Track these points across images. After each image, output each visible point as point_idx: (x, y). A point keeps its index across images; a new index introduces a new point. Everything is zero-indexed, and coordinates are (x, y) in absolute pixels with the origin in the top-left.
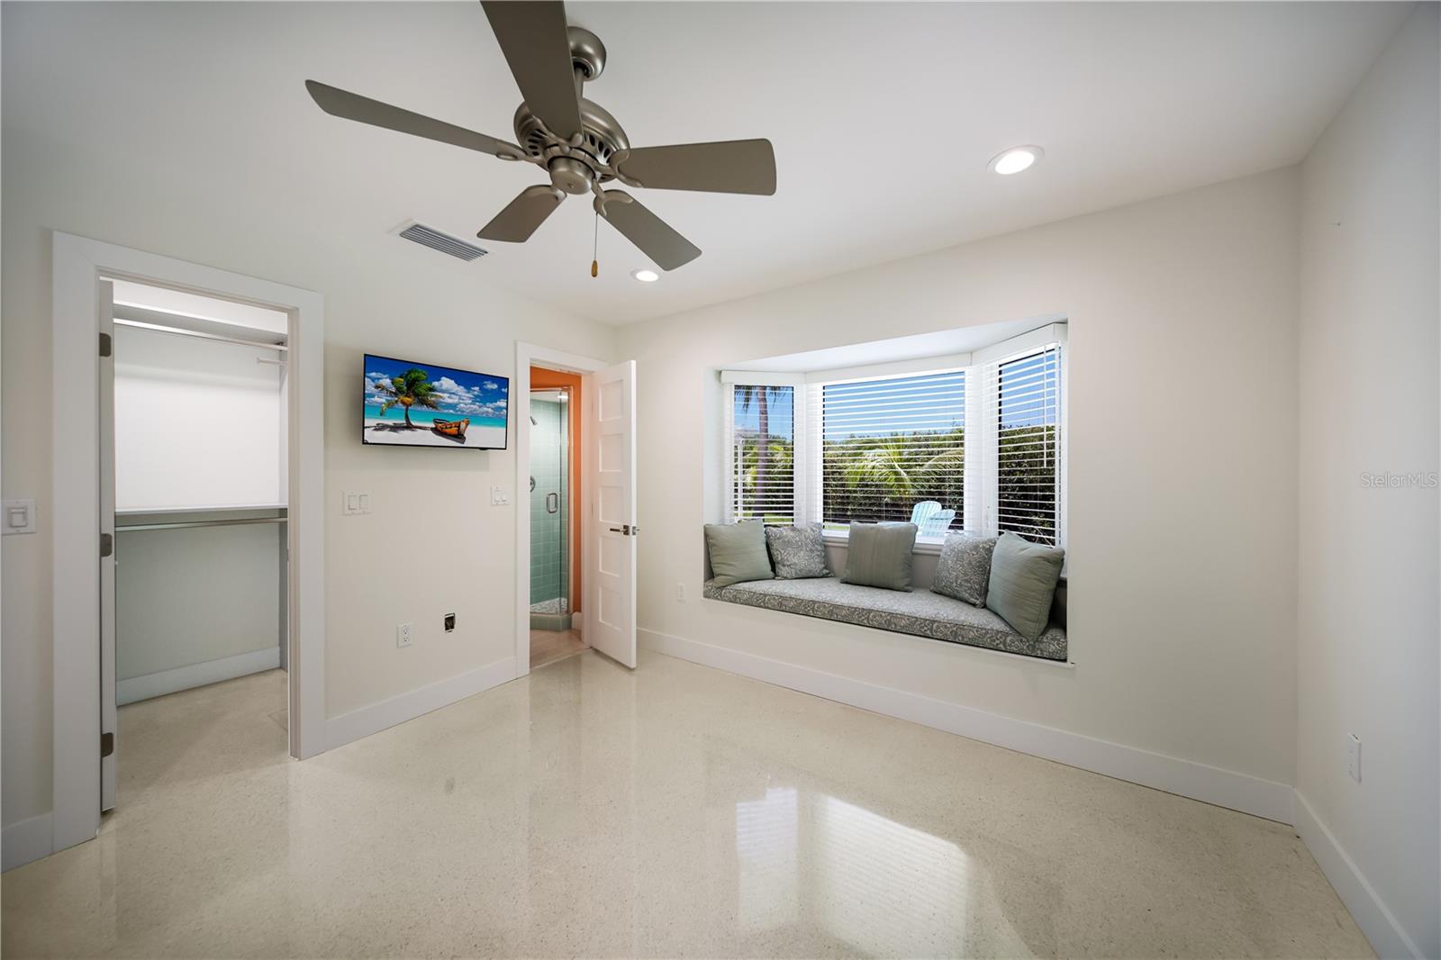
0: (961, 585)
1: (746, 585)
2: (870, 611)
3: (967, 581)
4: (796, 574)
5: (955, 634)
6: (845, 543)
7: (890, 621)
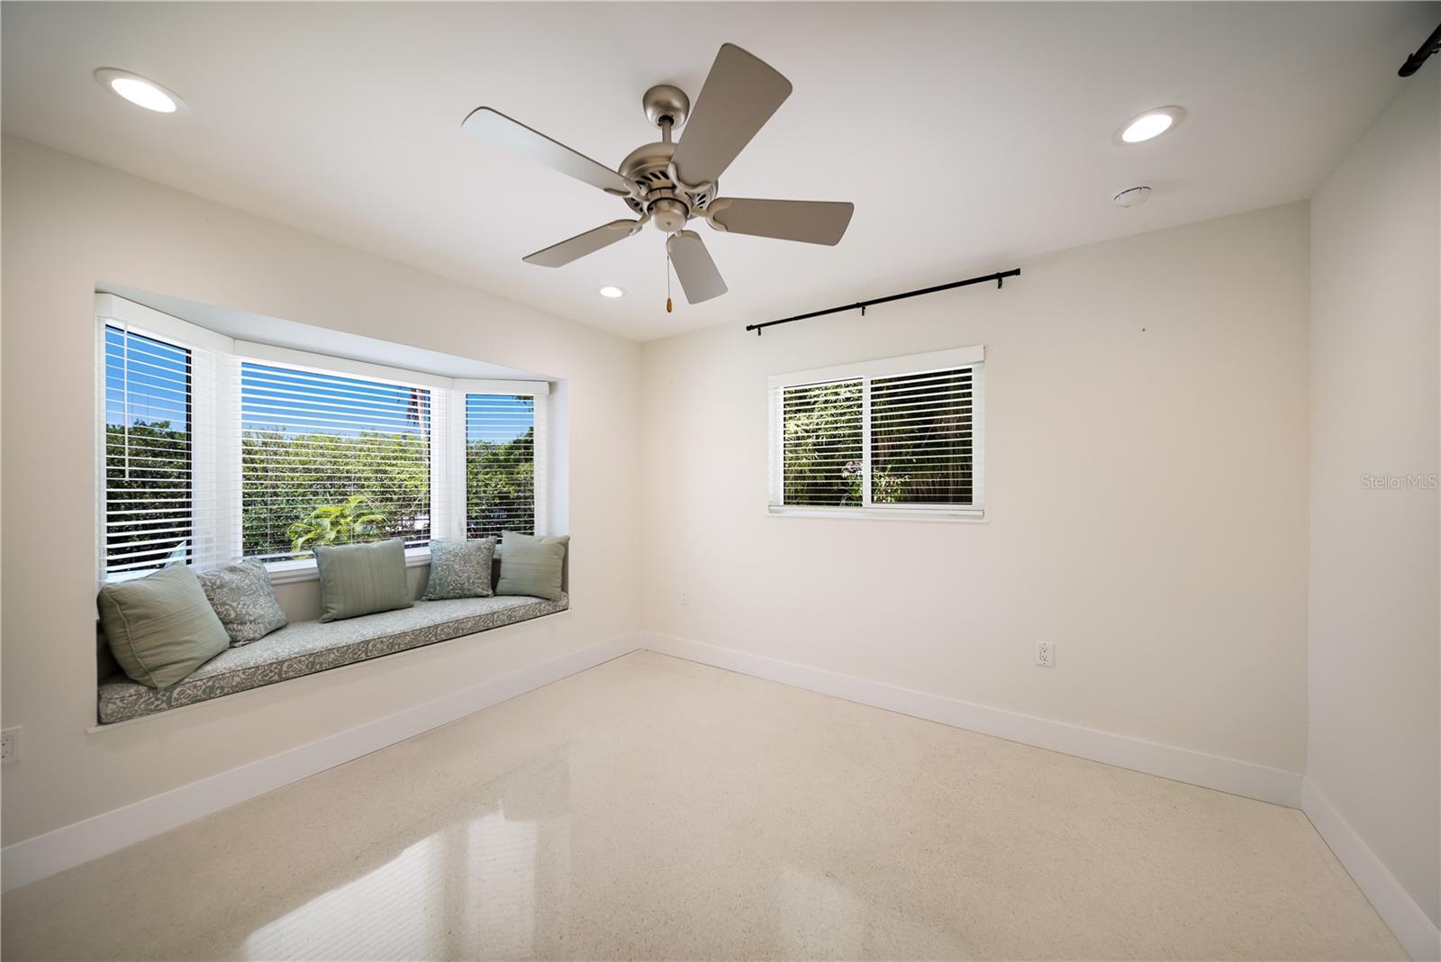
0: (473, 583)
1: (208, 668)
2: (436, 626)
3: (479, 578)
4: (266, 628)
5: (510, 617)
6: (315, 574)
7: (457, 628)
